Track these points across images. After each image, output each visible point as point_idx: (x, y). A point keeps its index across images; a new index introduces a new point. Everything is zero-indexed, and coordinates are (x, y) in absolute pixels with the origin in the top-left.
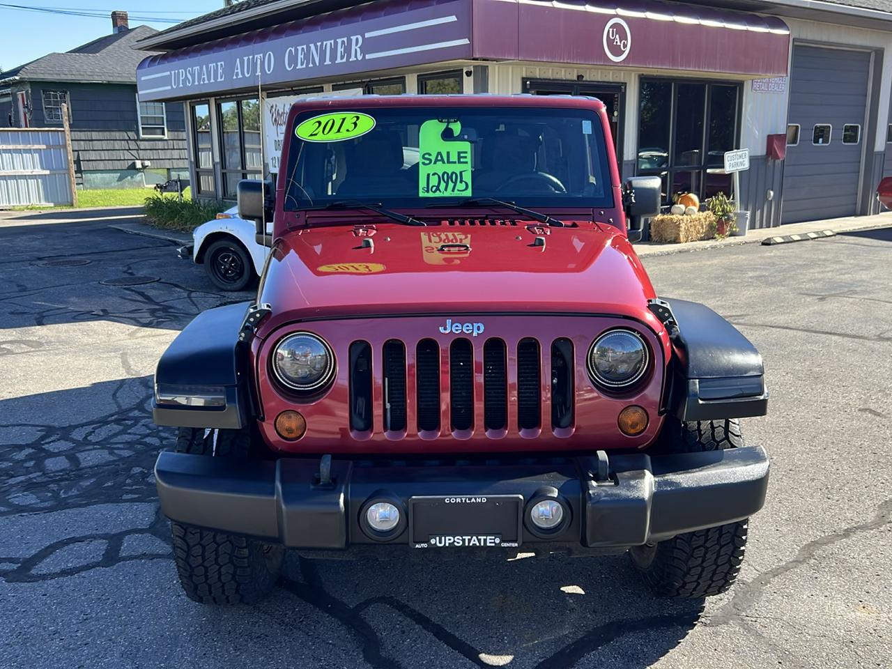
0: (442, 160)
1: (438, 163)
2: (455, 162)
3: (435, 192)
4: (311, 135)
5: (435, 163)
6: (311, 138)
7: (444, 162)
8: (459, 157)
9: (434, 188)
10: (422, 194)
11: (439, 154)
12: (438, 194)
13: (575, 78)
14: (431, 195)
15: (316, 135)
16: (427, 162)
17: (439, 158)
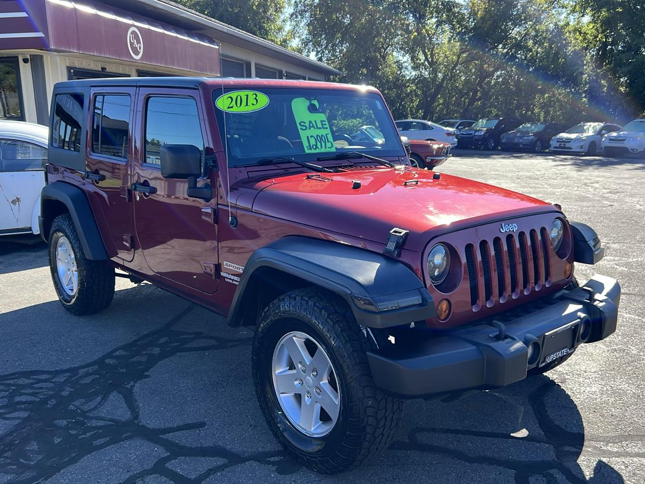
0: (313, 126)
1: (311, 128)
2: (321, 128)
3: (315, 149)
4: (229, 108)
5: (310, 129)
6: (228, 110)
7: (315, 128)
8: (323, 125)
9: (314, 147)
10: (307, 151)
11: (310, 122)
12: (317, 151)
13: (100, 69)
14: (313, 151)
15: (232, 107)
16: (304, 128)
17: (311, 125)
